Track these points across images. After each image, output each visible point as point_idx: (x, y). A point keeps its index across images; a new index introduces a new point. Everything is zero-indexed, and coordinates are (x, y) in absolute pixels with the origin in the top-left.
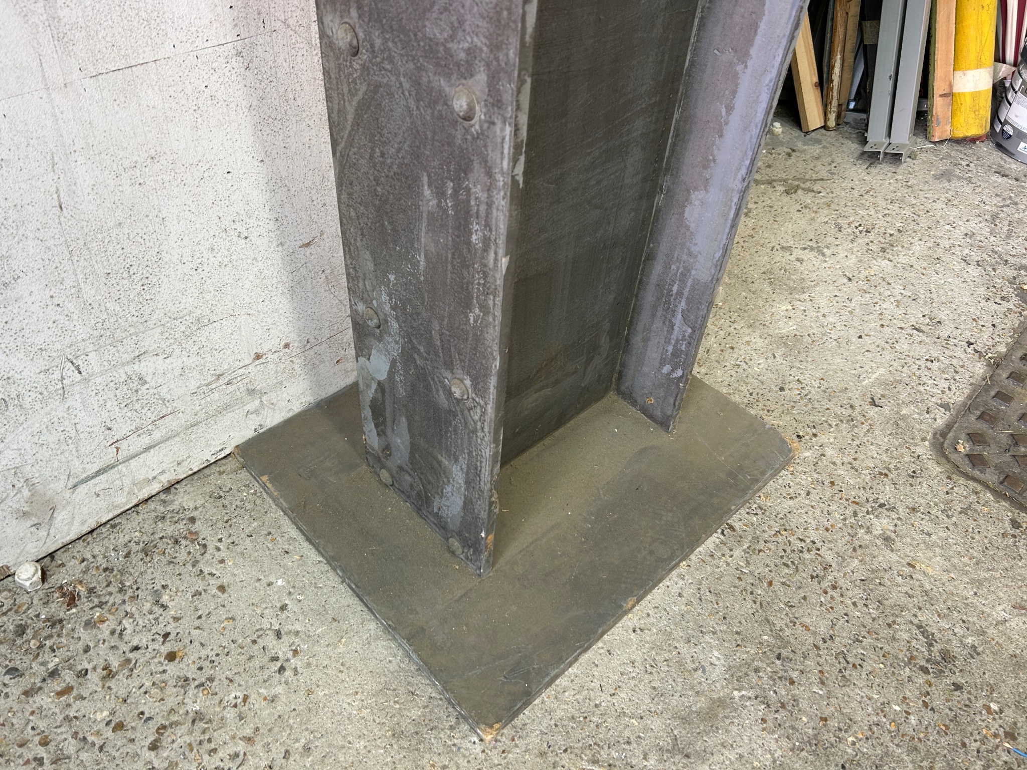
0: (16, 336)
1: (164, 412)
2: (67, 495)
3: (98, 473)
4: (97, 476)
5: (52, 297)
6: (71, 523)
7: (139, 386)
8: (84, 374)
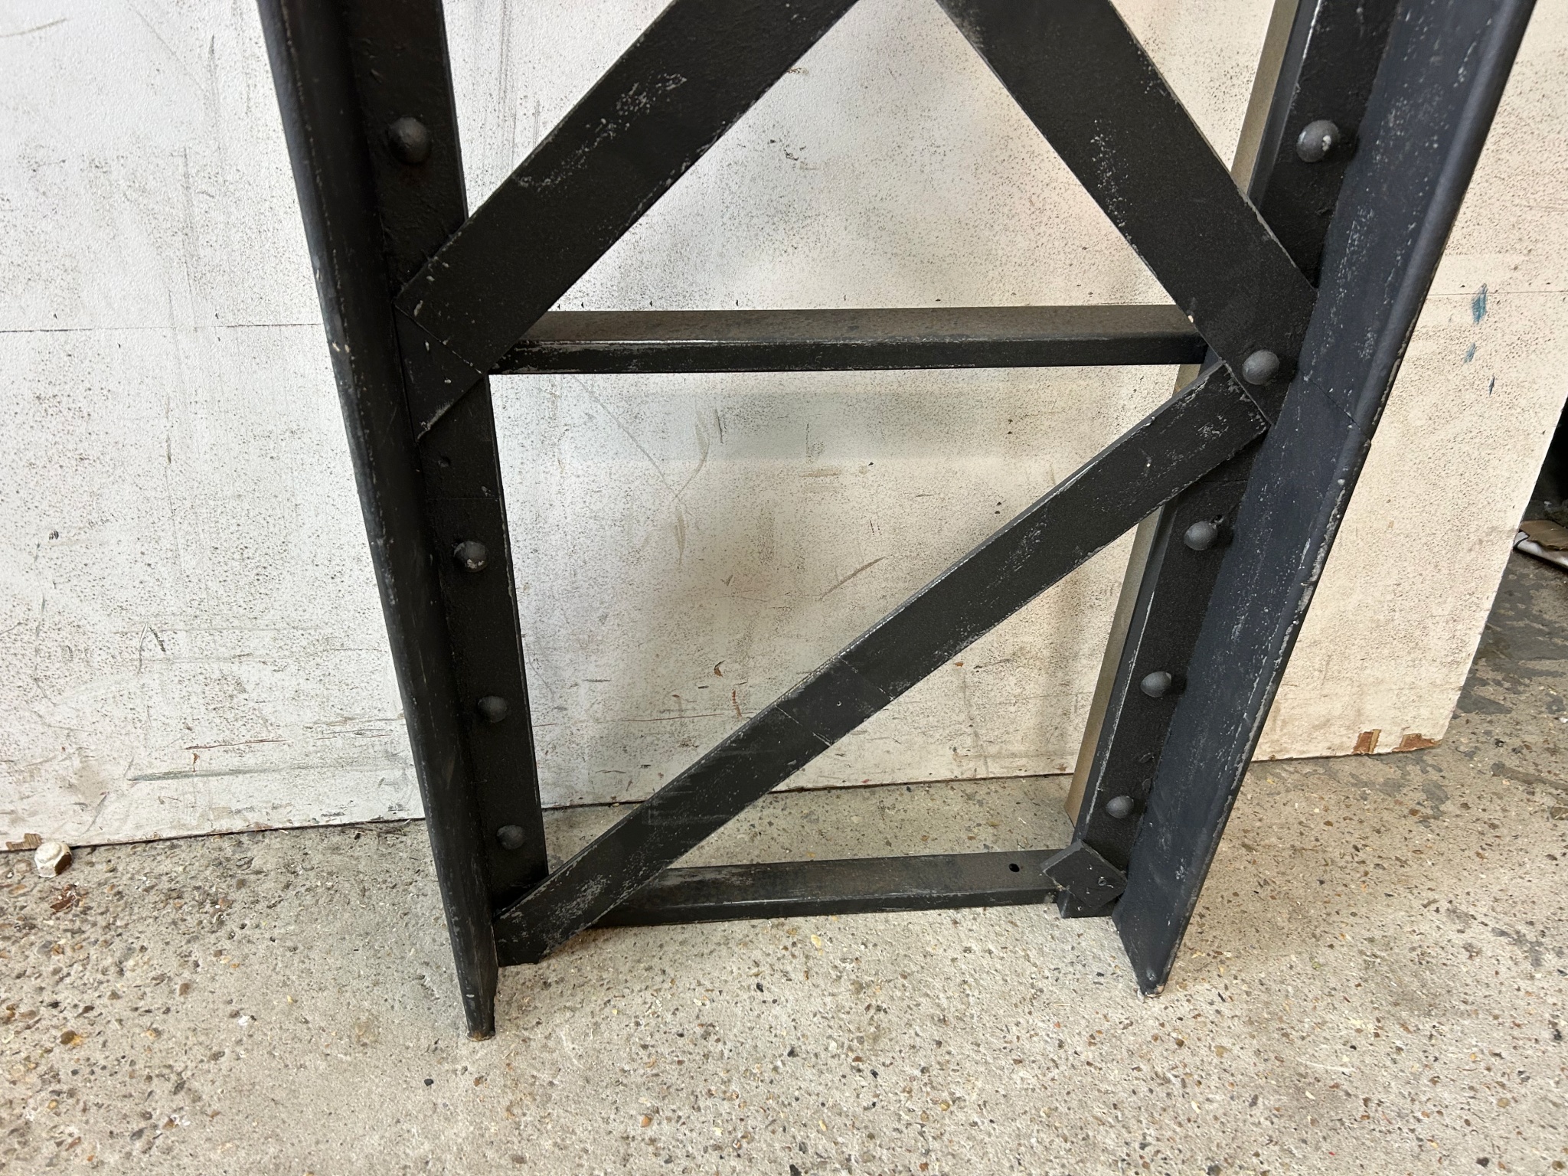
0: (95, 583)
1: (264, 735)
2: (125, 785)
3: (167, 776)
4: (164, 778)
5: (143, 553)
6: (124, 820)
7: (235, 692)
8: (168, 652)
